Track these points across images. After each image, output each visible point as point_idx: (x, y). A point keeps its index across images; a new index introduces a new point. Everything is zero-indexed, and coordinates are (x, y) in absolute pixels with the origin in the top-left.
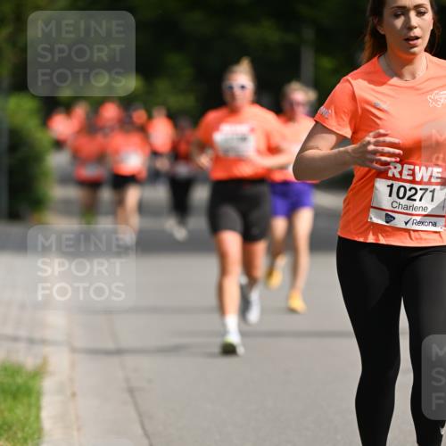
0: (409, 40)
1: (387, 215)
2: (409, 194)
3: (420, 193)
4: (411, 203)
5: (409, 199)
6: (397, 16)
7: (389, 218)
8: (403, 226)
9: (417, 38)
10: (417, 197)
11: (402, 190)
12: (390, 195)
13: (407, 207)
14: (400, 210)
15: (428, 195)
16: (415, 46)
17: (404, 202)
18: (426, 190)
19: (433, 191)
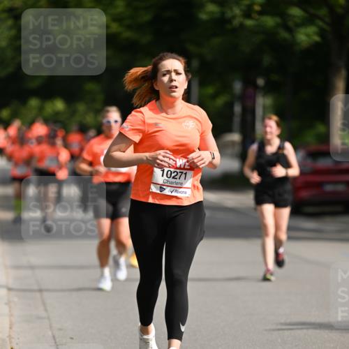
0: (172, 88)
1: (161, 187)
2: (173, 175)
3: (179, 174)
4: (174, 180)
5: (173, 178)
6: (164, 75)
7: (162, 189)
8: (170, 194)
9: (176, 87)
10: (178, 177)
11: (169, 172)
12: (163, 176)
13: (172, 183)
14: (168, 184)
15: (183, 175)
16: (174, 92)
17: (171, 179)
18: (182, 173)
19: (186, 174)
